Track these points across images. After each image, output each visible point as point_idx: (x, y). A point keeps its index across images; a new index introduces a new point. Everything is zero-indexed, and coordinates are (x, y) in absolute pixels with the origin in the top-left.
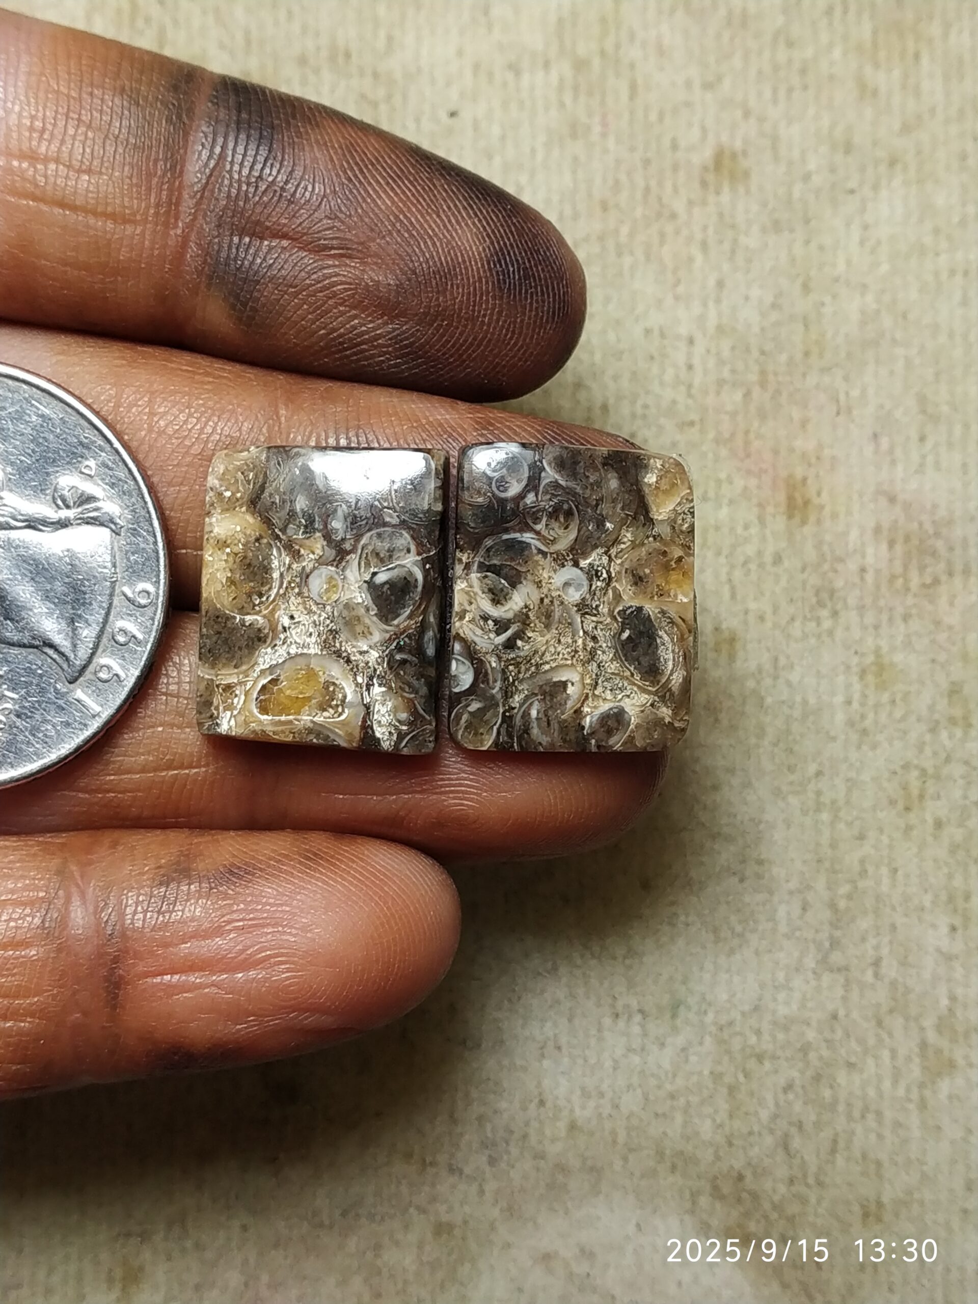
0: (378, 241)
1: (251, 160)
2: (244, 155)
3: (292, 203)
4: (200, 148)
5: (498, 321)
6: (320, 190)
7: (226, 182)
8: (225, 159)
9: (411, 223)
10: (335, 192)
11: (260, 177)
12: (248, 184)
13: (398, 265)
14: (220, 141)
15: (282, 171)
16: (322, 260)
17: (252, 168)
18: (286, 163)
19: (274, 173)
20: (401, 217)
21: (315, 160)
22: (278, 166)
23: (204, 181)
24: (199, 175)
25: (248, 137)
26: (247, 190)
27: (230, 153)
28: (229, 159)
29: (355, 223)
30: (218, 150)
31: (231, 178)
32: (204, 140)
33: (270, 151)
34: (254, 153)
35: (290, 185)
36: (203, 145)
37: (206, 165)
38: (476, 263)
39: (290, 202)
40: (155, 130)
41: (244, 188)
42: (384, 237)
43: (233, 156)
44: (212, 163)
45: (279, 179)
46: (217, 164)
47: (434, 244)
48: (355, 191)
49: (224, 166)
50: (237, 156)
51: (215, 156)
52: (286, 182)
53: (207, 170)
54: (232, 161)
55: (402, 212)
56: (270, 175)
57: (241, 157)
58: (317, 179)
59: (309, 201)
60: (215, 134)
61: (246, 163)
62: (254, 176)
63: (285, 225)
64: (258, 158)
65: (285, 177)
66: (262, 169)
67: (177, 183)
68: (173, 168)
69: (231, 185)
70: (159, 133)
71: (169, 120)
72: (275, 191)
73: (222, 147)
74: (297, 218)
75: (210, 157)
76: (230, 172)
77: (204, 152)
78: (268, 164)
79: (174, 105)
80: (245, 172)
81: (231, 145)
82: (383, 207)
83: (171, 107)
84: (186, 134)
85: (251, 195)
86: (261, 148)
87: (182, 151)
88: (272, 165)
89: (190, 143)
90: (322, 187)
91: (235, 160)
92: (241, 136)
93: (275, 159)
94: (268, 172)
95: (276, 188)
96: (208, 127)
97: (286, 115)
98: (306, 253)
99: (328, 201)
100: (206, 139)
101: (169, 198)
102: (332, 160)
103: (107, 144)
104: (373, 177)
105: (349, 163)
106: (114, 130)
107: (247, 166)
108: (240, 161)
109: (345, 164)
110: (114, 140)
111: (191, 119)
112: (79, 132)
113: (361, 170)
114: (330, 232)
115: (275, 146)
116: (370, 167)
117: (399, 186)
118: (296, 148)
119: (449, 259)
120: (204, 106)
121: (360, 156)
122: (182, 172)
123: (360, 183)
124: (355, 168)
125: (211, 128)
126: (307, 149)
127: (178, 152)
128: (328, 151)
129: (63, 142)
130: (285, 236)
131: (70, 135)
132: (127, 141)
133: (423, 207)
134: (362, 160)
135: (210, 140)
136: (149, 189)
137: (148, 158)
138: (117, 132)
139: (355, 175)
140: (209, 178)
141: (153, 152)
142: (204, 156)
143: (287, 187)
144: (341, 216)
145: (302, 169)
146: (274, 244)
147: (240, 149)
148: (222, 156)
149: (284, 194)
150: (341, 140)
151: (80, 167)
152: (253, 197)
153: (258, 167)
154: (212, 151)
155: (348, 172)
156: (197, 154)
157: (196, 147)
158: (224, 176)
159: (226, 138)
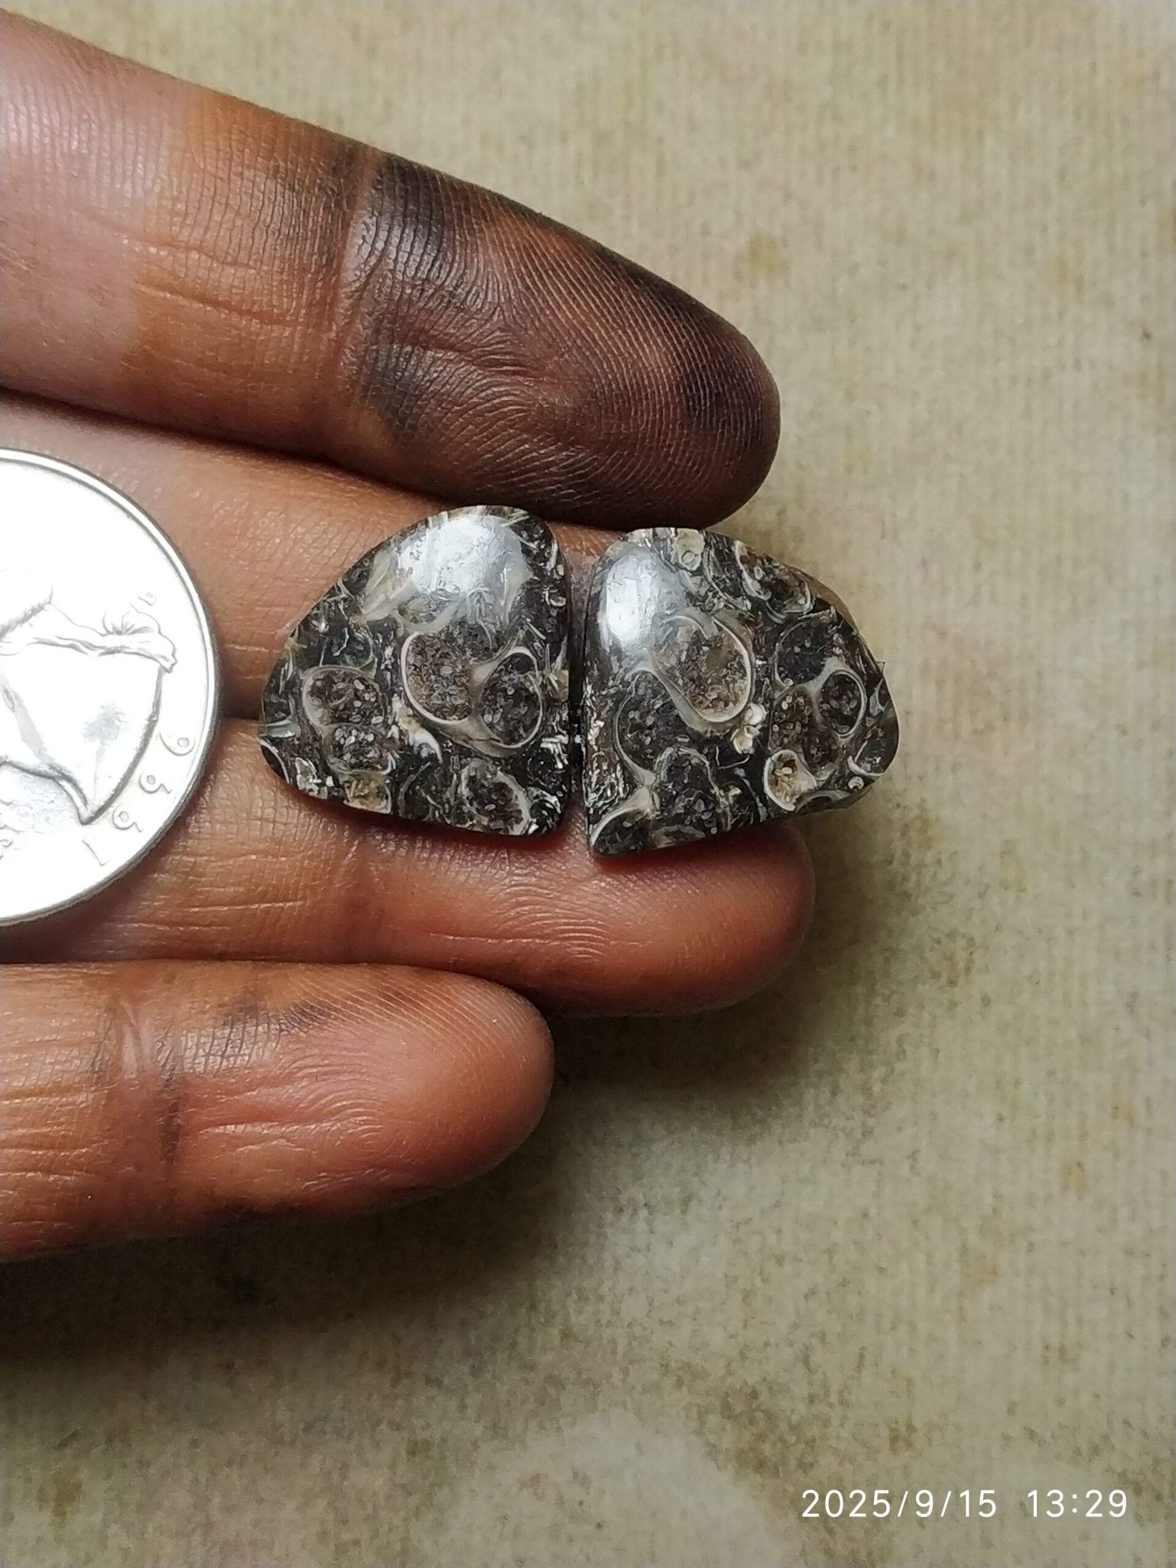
0: (556, 358)
1: (418, 260)
2: (410, 253)
3: (463, 310)
4: (361, 241)
5: (684, 452)
6: (493, 298)
7: (389, 282)
8: (388, 256)
9: (594, 340)
10: (510, 300)
11: (427, 280)
12: (413, 287)
13: (576, 386)
14: (383, 235)
15: (452, 275)
16: (491, 376)
17: (417, 269)
18: (456, 265)
19: (443, 275)
20: (583, 331)
21: (489, 263)
22: (447, 269)
23: (363, 280)
24: (358, 273)
26: (411, 293)
27: (394, 250)
28: (393, 256)
29: (531, 336)
30: (380, 245)
31: (394, 277)
32: (365, 233)
33: (439, 251)
34: (421, 251)
35: (460, 290)
36: (364, 238)
37: (366, 262)
38: (664, 387)
39: (459, 310)
40: (311, 219)
41: (408, 290)
42: (563, 355)
43: (397, 253)
44: (373, 261)
45: (446, 284)
46: (379, 260)
47: (618, 365)
48: (532, 301)
49: (387, 264)
50: (401, 253)
51: (377, 253)
52: (457, 287)
53: (368, 268)
54: (396, 258)
55: (583, 325)
56: (438, 277)
57: (406, 255)
58: (490, 286)
59: (480, 310)
60: (378, 226)
61: (411, 263)
62: (420, 278)
63: (452, 335)
64: (426, 258)
65: (455, 281)
66: (430, 270)
67: (333, 281)
68: (330, 261)
69: (393, 287)
70: (315, 223)
71: (327, 208)
72: (444, 296)
73: (386, 243)
74: (467, 328)
75: (371, 254)
76: (393, 271)
77: (365, 247)
78: (437, 265)
79: (333, 190)
80: (411, 272)
81: (395, 240)
82: (563, 321)
83: (330, 193)
84: (346, 226)
85: (415, 300)
86: (429, 246)
87: (340, 245)
88: (441, 266)
89: (350, 235)
90: (496, 296)
91: (400, 259)
92: (407, 231)
93: (444, 260)
94: (437, 274)
95: (444, 293)
96: (371, 218)
97: (459, 208)
98: (473, 368)
99: (502, 310)
100: (368, 232)
101: (323, 298)
102: (508, 264)
103: (257, 234)
104: (554, 284)
105: (526, 267)
106: (265, 220)
107: (413, 265)
108: (405, 260)
109: (523, 269)
110: (265, 228)
111: (352, 207)
112: (227, 217)
113: (541, 278)
114: (503, 346)
115: (445, 245)
116: (550, 272)
117: (582, 296)
118: (469, 246)
119: (634, 381)
120: (367, 192)
121: (539, 260)
122: (339, 266)
123: (539, 291)
124: (534, 274)
125: (374, 219)
126: (480, 249)
127: (335, 245)
128: (504, 253)
129: (207, 229)
130: (452, 348)
131: (216, 222)
132: (279, 230)
133: (608, 321)
134: (542, 265)
135: (372, 233)
136: (301, 286)
137: (302, 251)
138: (268, 220)
139: (534, 283)
140: (369, 276)
141: (308, 246)
142: (364, 251)
143: (457, 293)
144: (516, 328)
145: (474, 272)
146: (439, 355)
147: (406, 246)
148: (385, 252)
149: (454, 301)
150: (518, 239)
151: (226, 258)
152: (418, 301)
153: (426, 268)
154: (373, 246)
155: (526, 278)
156: (357, 248)
157: (356, 240)
158: (386, 276)
159: (390, 232)
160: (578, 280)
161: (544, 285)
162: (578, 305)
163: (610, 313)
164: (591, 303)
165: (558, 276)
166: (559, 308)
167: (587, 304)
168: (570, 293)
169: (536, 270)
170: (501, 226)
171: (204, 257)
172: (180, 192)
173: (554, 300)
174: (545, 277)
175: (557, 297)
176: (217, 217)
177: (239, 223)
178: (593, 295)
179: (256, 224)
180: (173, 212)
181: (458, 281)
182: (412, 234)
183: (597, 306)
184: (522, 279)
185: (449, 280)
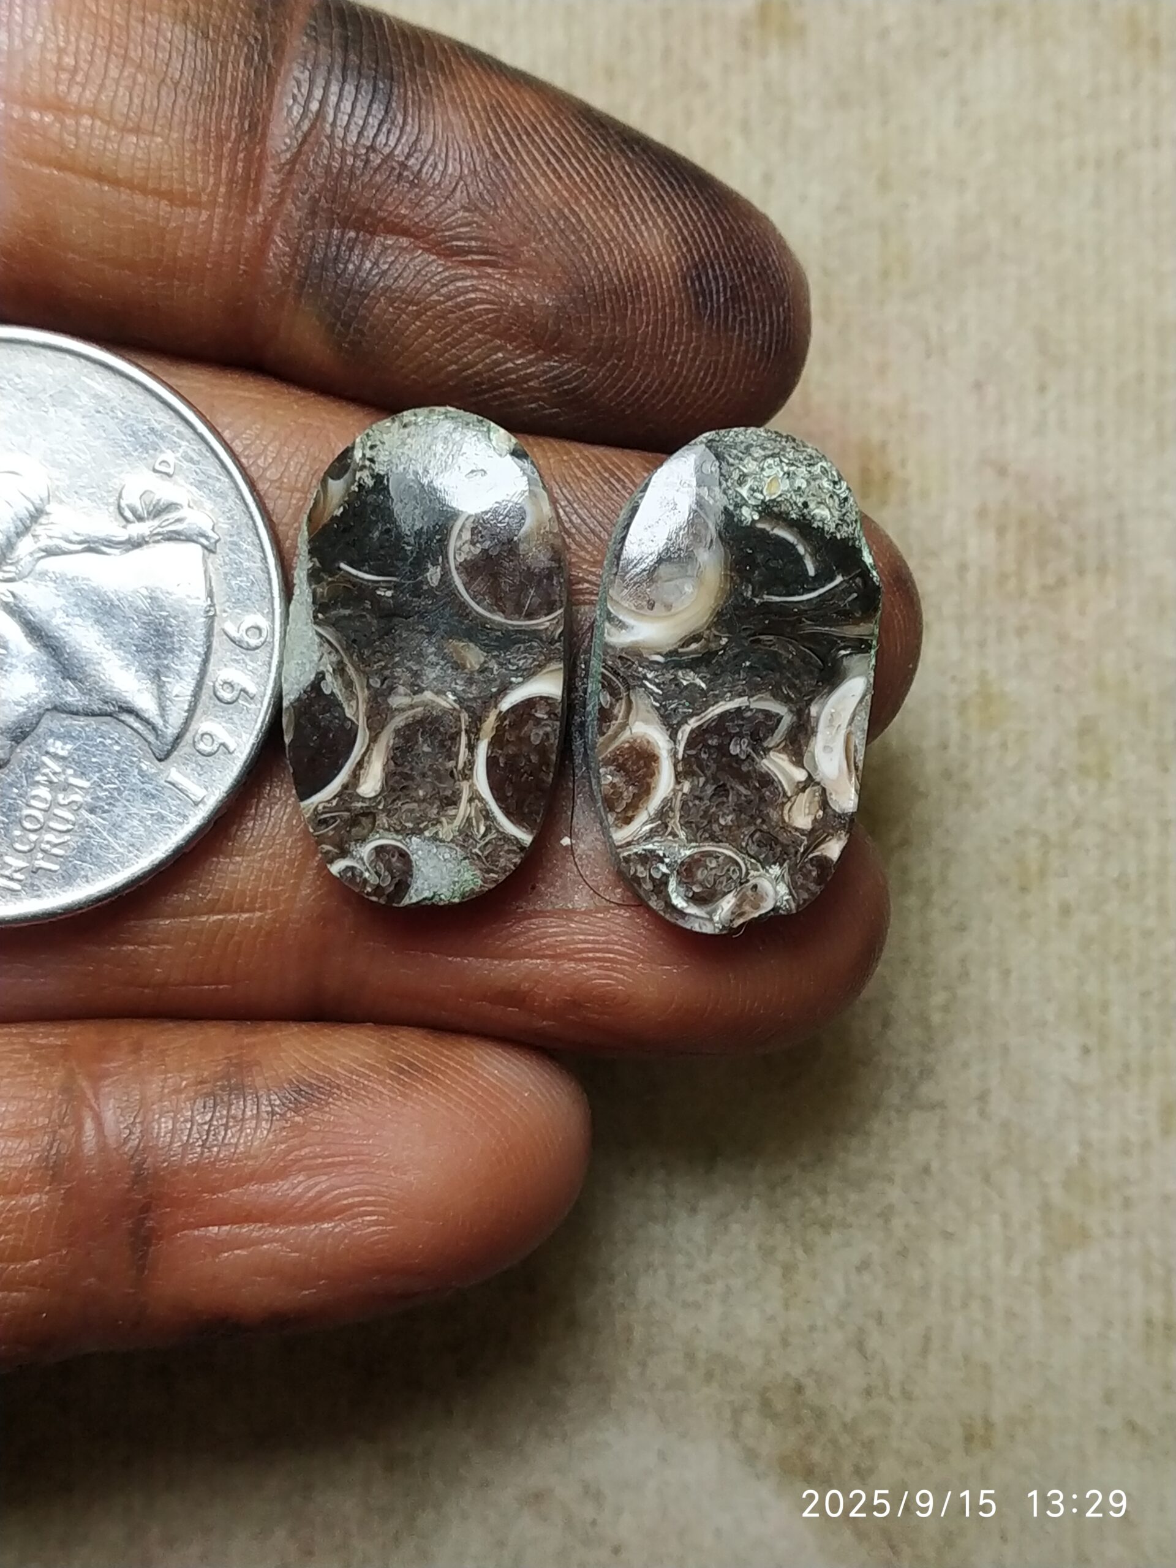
0: (533, 244)
1: (361, 122)
2: (351, 115)
3: (417, 186)
4: (291, 102)
5: (693, 361)
6: (455, 169)
7: (326, 151)
8: (324, 119)
9: (579, 220)
10: (475, 172)
11: (372, 148)
12: (356, 156)
13: (559, 279)
14: (318, 93)
15: (403, 141)
16: (455, 268)
17: (360, 134)
18: (408, 128)
19: (392, 143)
20: (566, 211)
21: (448, 125)
22: (398, 133)
24: (288, 141)
25: (358, 88)
26: (353, 165)
27: (331, 112)
28: (330, 119)
29: (502, 218)
30: (314, 106)
31: (332, 146)
32: (296, 91)
34: (365, 113)
35: (413, 161)
36: (294, 98)
37: (298, 126)
38: (667, 279)
39: (413, 185)
40: (229, 74)
41: (350, 161)
42: (541, 239)
44: (306, 126)
45: (396, 153)
46: (313, 126)
47: (610, 251)
48: (503, 173)
49: (323, 129)
50: (340, 115)
51: (310, 115)
52: (409, 156)
53: (299, 134)
54: (334, 122)
55: (567, 204)
56: (385, 145)
57: (346, 118)
58: (450, 154)
59: (439, 184)
60: (312, 82)
61: (352, 127)
62: (364, 146)
63: (405, 216)
64: (370, 120)
65: (407, 149)
66: (376, 136)
67: (258, 151)
68: (253, 126)
69: (331, 156)
70: (234, 79)
71: (249, 60)
72: (393, 169)
73: (321, 102)
74: (422, 208)
75: (303, 116)
76: (330, 138)
77: (295, 108)
78: (384, 129)
79: (256, 39)
80: (352, 138)
81: (333, 99)
83: (253, 42)
84: (272, 83)
85: (358, 173)
86: (375, 106)
87: (264, 106)
88: (389, 131)
89: (276, 94)
90: (458, 166)
91: (338, 123)
92: (347, 87)
93: (393, 123)
94: (384, 141)
95: (395, 164)
96: (303, 72)
97: (410, 58)
98: (433, 257)
99: (466, 185)
100: (299, 90)
101: (247, 172)
102: (472, 127)
103: (163, 93)
104: (529, 152)
105: (495, 131)
106: (173, 74)
107: (354, 131)
108: (345, 123)
109: (490, 132)
110: (173, 87)
111: (279, 59)
112: (126, 74)
113: (512, 143)
114: (468, 229)
115: (394, 105)
116: (524, 137)
117: (563, 167)
118: (424, 107)
119: (630, 273)
120: (298, 42)
121: (510, 121)
122: (264, 135)
123: (510, 159)
124: (504, 139)
125: (307, 73)
126: (438, 109)
127: (260, 107)
128: (467, 113)
129: (102, 86)
130: (405, 232)
131: (113, 79)
132: (191, 88)
133: (596, 197)
134: (514, 128)
135: (304, 90)
136: (220, 158)
137: (219, 115)
138: (177, 75)
139: (504, 151)
140: (301, 145)
141: (226, 107)
142: (295, 113)
143: (410, 163)
144: (483, 207)
145: (431, 137)
146: (390, 242)
147: (346, 106)
148: (320, 114)
149: (405, 173)
150: (484, 96)
151: (125, 123)
152: (362, 174)
153: (370, 132)
154: (306, 107)
155: (495, 144)
156: (286, 110)
157: (285, 100)
158: (322, 144)
159: (326, 89)
160: (558, 147)
161: (517, 153)
162: (560, 178)
163: (597, 186)
165: (533, 142)
166: (537, 182)
167: (570, 176)
168: (548, 162)
169: (507, 134)
170: (463, 79)
171: (98, 123)
172: (67, 41)
173: (529, 171)
174: (518, 143)
175: (533, 168)
176: (114, 73)
177: (140, 78)
178: (577, 165)
179: (163, 81)
180: (59, 67)
181: (410, 148)
182: (354, 92)
183: (582, 179)
184: (490, 145)
185: (400, 147)
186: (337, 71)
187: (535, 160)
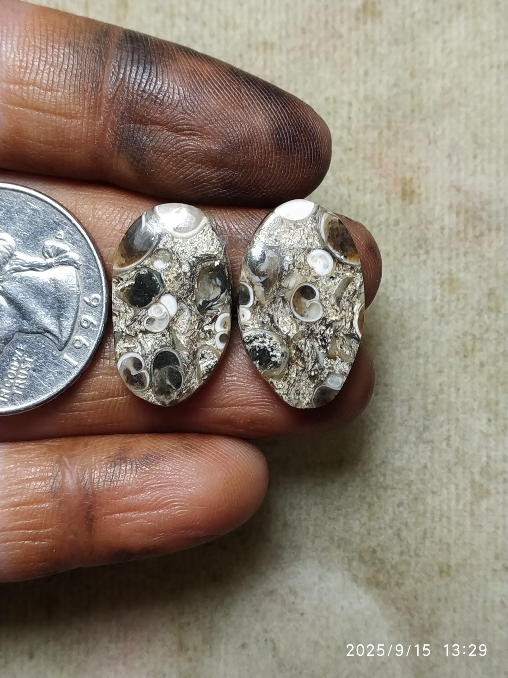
0: (210, 125)
1: (139, 81)
2: (135, 79)
3: (162, 105)
4: (112, 75)
6: (177, 98)
7: (126, 93)
8: (125, 81)
9: (228, 114)
10: (185, 98)
11: (144, 91)
12: (138, 95)
13: (221, 138)
14: (122, 71)
15: (156, 88)
16: (179, 137)
17: (139, 86)
18: (158, 82)
19: (151, 89)
20: (222, 111)
21: (174, 81)
22: (154, 85)
23: (113, 93)
24: (111, 90)
25: (138, 68)
26: (137, 98)
27: (128, 78)
28: (127, 81)
29: (196, 115)
30: (121, 76)
31: (128, 91)
32: (113, 70)
33: (149, 76)
34: (141, 77)
36: (113, 73)
37: (115, 84)
38: (265, 136)
39: (160, 105)
40: (87, 66)
41: (136, 96)
42: (213, 123)
43: (129, 79)
44: (118, 83)
45: (153, 93)
46: (120, 84)
47: (241, 126)
48: (196, 97)
49: (124, 85)
50: (131, 79)
51: (119, 79)
52: (159, 93)
53: (115, 87)
54: (129, 82)
55: (223, 108)
56: (149, 89)
57: (133, 80)
58: (175, 92)
59: (171, 104)
61: (136, 83)
62: (140, 90)
63: (158, 117)
64: (143, 80)
65: (157, 91)
66: (145, 86)
67: (99, 95)
68: (97, 86)
69: (128, 95)
70: (89, 67)
71: (95, 60)
72: (152, 99)
73: (123, 74)
74: (164, 113)
75: (117, 80)
76: (127, 88)
77: (113, 77)
78: (149, 84)
79: (97, 50)
80: (136, 87)
82: (212, 106)
83: (96, 52)
84: (104, 67)
85: (139, 101)
86: (145, 74)
87: (102, 77)
89: (106, 72)
90: (178, 96)
92: (133, 67)
93: (152, 80)
95: (153, 97)
96: (116, 63)
97: (158, 54)
98: (171, 133)
99: (181, 103)
100: (115, 70)
101: (95, 103)
103: (61, 75)
104: (206, 88)
105: (193, 81)
106: (65, 67)
107: (137, 85)
108: (133, 82)
109: (191, 82)
110: (65, 72)
111: (107, 58)
112: (46, 68)
113: (200, 86)
114: (183, 121)
115: (152, 73)
116: (205, 83)
117: (220, 93)
118: (164, 74)
119: (249, 134)
120: (114, 51)
121: (199, 77)
122: (101, 88)
123: (199, 92)
124: (196, 84)
125: (118, 63)
126: (170, 74)
128: (181, 75)
129: (37, 73)
130: (159, 124)
131: (41, 70)
132: (72, 72)
133: (234, 105)
134: (201, 79)
135: (117, 69)
136: (85, 98)
137: (83, 81)
140: (116, 92)
142: (113, 79)
143: (159, 96)
144: (189, 112)
145: (167, 85)
146: (153, 128)
147: (133, 75)
148: (123, 79)
149: (158, 100)
150: (188, 67)
151: (46, 88)
152: (140, 102)
153: (143, 85)
154: (118, 76)
155: (192, 86)
156: (110, 78)
157: (109, 74)
158: (124, 91)
159: (125, 69)
160: (218, 85)
161: (202, 89)
162: (219, 98)
163: (235, 100)
164: (225, 96)
166: (210, 100)
169: (198, 82)
170: (180, 62)
171: (36, 88)
172: (23, 57)
173: (207, 96)
174: (202, 85)
176: (42, 68)
177: (52, 69)
179: (61, 70)
180: (20, 67)
181: (159, 90)
182: (136, 69)
183: (229, 98)
185: (155, 90)
186: (129, 62)
187: (209, 91)
